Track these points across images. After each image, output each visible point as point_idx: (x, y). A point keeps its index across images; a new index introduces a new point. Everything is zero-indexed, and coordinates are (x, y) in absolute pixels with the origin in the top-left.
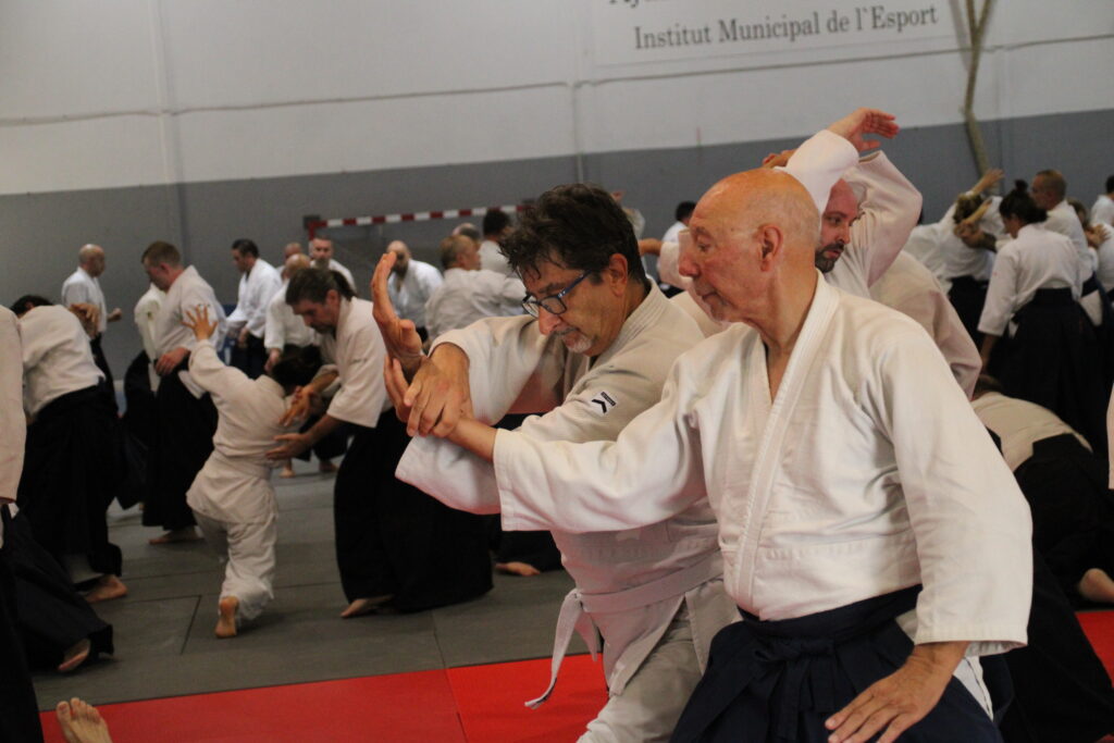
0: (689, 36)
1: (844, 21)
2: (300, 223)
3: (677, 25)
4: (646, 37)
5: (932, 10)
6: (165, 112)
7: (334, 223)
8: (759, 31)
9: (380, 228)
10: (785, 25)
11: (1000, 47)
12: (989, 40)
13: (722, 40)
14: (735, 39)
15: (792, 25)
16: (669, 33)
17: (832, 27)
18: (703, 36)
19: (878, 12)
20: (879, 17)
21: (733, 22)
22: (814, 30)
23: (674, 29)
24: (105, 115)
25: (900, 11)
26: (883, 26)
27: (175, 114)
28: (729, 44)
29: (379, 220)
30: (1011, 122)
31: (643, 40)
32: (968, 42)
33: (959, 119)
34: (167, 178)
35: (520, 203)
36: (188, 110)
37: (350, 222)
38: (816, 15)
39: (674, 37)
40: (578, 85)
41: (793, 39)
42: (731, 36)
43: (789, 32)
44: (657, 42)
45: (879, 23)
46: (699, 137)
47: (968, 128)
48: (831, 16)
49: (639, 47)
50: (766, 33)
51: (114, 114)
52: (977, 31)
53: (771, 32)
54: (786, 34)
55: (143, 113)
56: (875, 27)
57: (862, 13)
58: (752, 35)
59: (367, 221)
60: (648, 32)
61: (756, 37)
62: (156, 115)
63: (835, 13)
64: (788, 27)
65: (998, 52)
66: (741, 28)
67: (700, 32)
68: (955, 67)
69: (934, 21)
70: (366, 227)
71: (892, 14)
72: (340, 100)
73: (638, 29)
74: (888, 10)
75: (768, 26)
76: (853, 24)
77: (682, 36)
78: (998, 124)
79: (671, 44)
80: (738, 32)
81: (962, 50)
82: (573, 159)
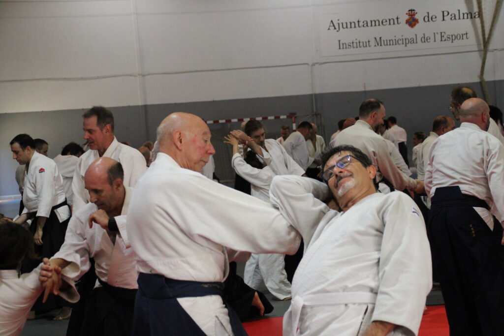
0: (361, 44)
1: (428, 38)
3: (356, 39)
4: (343, 44)
5: (466, 34)
6: (139, 75)
7: (210, 122)
8: (391, 42)
9: (229, 125)
10: (403, 39)
11: (496, 50)
12: (491, 46)
13: (375, 46)
14: (381, 45)
15: (406, 39)
16: (353, 43)
17: (423, 41)
18: (367, 44)
19: (443, 34)
20: (443, 36)
21: (380, 38)
22: (415, 42)
23: (355, 41)
24: (114, 76)
25: (453, 34)
26: (445, 40)
27: (144, 76)
28: (379, 48)
29: (228, 121)
30: (500, 81)
31: (341, 45)
32: (482, 47)
33: (477, 80)
34: (140, 103)
35: (288, 114)
36: (149, 74)
37: (216, 122)
38: (416, 35)
39: (355, 45)
40: (314, 65)
41: (406, 46)
42: (379, 45)
43: (404, 42)
44: (347, 46)
45: (443, 39)
46: (365, 88)
47: (482, 84)
48: (423, 36)
49: (340, 48)
50: (394, 43)
51: (118, 76)
52: (486, 43)
53: (397, 42)
54: (403, 44)
55: (131, 75)
56: (442, 40)
57: (436, 34)
58: (388, 44)
59: (224, 121)
60: (344, 42)
61: (390, 45)
62: (136, 76)
63: (424, 34)
64: (404, 40)
65: (495, 51)
66: (384, 41)
67: (366, 42)
68: (476, 58)
69: (467, 38)
70: (223, 124)
71: (449, 35)
72: (213, 70)
73: (339, 41)
74: (447, 33)
75: (395, 40)
76: (432, 38)
77: (358, 44)
78: (495, 82)
79: (353, 47)
80: (382, 42)
81: (479, 51)
82: (311, 95)
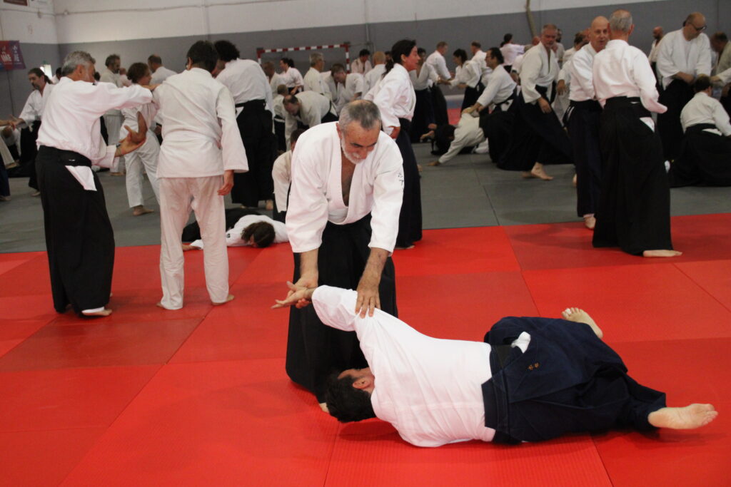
2: (255, 51)
6: (203, 5)
7: (268, 51)
9: (286, 53)
27: (207, 7)
29: (285, 50)
30: (545, 12)
33: (523, 10)
34: (204, 33)
35: (343, 44)
36: (212, 5)
37: (274, 51)
46: (416, 17)
47: (527, 15)
51: (184, 7)
55: (195, 6)
59: (281, 50)
62: (199, 6)
70: (280, 53)
78: (541, 14)
82: (364, 26)
